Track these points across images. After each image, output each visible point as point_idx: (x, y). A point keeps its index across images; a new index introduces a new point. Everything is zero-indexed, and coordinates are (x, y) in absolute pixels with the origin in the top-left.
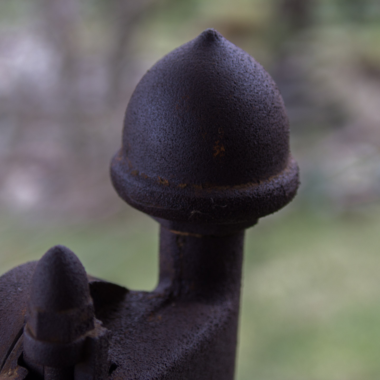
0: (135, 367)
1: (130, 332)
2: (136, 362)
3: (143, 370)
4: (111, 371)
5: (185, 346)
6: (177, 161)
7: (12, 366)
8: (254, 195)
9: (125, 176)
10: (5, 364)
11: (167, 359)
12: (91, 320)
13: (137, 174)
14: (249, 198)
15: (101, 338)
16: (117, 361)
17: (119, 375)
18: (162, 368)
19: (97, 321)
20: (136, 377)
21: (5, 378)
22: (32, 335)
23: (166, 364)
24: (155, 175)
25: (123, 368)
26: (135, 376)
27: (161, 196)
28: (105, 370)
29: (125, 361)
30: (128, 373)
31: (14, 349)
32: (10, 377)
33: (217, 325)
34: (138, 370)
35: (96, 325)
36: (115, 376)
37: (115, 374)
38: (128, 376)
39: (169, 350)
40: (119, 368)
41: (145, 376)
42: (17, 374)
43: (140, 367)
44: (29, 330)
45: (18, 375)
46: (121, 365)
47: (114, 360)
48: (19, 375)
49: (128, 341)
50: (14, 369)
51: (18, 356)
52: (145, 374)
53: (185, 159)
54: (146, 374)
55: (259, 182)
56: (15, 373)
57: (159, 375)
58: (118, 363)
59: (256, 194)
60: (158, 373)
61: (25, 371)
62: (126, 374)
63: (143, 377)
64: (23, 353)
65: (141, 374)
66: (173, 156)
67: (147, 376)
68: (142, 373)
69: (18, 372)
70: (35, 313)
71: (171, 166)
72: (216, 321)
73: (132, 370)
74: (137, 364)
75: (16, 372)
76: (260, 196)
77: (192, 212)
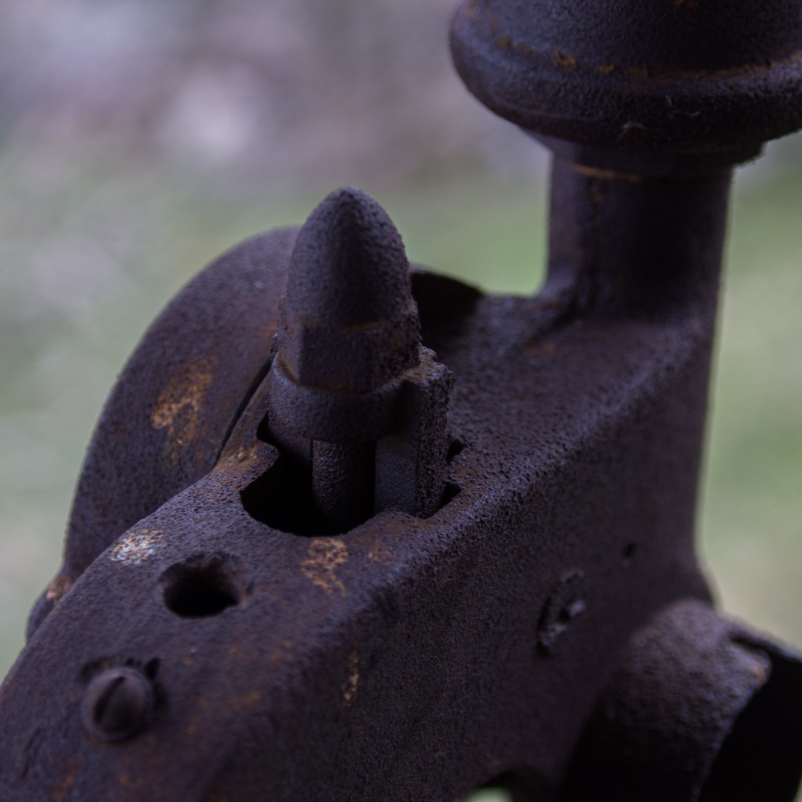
0: (501, 448)
1: (489, 378)
2: (502, 438)
3: (517, 456)
4: (450, 457)
5: (604, 410)
6: (595, 16)
7: (246, 442)
8: (758, 91)
9: (482, 49)
10: (231, 438)
11: (568, 434)
12: (413, 347)
13: (509, 45)
14: (747, 96)
15: (433, 384)
16: (462, 436)
17: (468, 464)
18: (557, 452)
19: (424, 351)
20: (503, 469)
21: (231, 464)
22: (290, 377)
23: (564, 445)
24: (547, 46)
25: (476, 450)
26: (500, 467)
27: (559, 90)
28: (440, 453)
29: (480, 436)
30: (487, 461)
31: (249, 406)
32: (241, 464)
33: (669, 368)
34: (508, 456)
35: (422, 357)
36: (459, 466)
37: (458, 461)
38: (487, 467)
39: (570, 416)
40: (468, 450)
41: (522, 468)
42: (255, 457)
43: (512, 449)
44: (283, 366)
45: (259, 460)
46: (471, 444)
47: (457, 433)
48: (261, 460)
49: (484, 396)
50: (250, 448)
51: (258, 421)
52: (521, 463)
53: (612, 11)
54: (523, 463)
55: (768, 64)
56: (253, 455)
57: (550, 466)
58: (465, 441)
59: (763, 88)
60: (548, 462)
61: (272, 451)
62: (483, 462)
63: (518, 469)
64: (269, 414)
65: (512, 463)
66: (587, 5)
67: (525, 467)
68: (515, 461)
69: (258, 453)
70: (296, 329)
71: (581, 27)
72: (667, 360)
73: (494, 454)
74: (503, 442)
75: (254, 453)
76: (770, 93)
77: (626, 126)
